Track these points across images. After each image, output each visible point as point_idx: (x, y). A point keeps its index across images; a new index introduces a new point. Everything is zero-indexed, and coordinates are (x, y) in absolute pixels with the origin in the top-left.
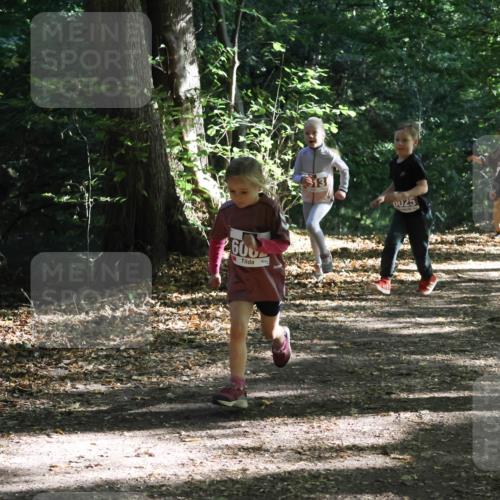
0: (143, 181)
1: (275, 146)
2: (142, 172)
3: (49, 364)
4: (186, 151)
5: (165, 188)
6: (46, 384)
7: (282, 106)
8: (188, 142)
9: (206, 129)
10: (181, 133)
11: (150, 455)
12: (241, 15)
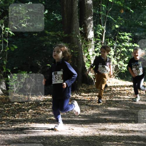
0: (76, 62)
1: (115, 55)
2: (75, 60)
3: (46, 108)
4: (89, 54)
5: (82, 64)
6: (45, 112)
7: (117, 44)
8: (89, 52)
9: (95, 49)
10: (88, 49)
11: (73, 130)
12: (107, 17)
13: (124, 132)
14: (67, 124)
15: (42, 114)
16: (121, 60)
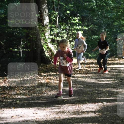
0: (35, 45)
3: (11, 91)
5: (40, 47)
6: (11, 96)
7: (69, 27)
8: (46, 36)
10: (44, 34)
11: (37, 114)
12: (59, 4)
13: (80, 113)
14: (31, 107)
15: (8, 98)
16: (73, 41)
